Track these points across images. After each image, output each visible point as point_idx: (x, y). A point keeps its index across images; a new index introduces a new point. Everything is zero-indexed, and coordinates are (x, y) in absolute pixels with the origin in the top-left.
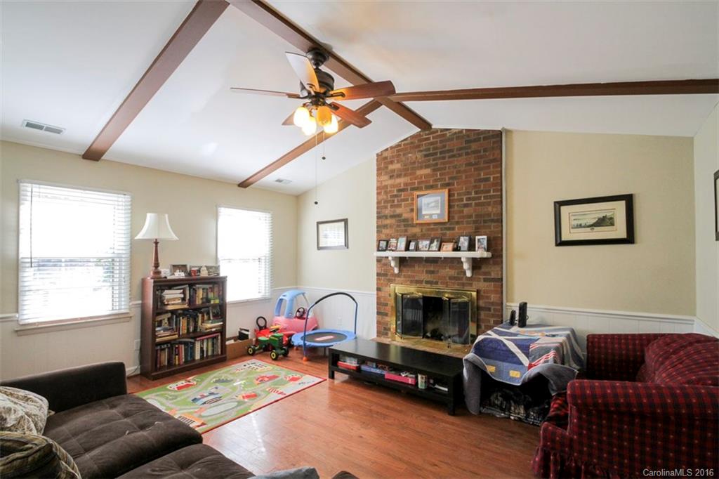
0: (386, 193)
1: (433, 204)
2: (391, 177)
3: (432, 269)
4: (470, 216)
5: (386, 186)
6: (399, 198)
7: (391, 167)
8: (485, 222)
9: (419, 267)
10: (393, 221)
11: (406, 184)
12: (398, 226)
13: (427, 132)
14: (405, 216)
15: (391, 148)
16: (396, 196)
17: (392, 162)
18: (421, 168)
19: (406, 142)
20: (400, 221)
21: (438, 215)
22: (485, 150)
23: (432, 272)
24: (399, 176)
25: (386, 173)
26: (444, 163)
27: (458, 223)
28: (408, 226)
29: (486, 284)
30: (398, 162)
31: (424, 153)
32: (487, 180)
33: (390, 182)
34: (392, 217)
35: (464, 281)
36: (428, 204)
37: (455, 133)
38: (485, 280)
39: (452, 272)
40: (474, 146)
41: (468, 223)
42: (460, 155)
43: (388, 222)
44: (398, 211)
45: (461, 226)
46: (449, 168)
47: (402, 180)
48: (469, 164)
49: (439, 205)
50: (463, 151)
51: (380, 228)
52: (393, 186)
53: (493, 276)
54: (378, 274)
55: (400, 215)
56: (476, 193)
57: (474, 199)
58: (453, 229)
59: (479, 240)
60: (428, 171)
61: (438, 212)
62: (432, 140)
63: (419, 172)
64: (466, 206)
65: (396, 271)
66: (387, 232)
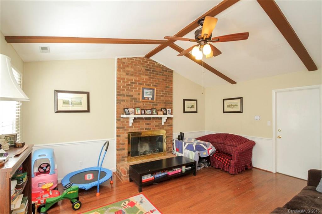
0: (124, 82)
1: (149, 93)
2: (127, 74)
3: (148, 122)
4: (163, 101)
5: (124, 79)
6: (132, 87)
7: (127, 69)
8: (168, 103)
9: (142, 122)
10: (129, 98)
11: (136, 80)
12: (131, 101)
13: (147, 59)
14: (135, 96)
15: (128, 58)
16: (130, 85)
17: (128, 66)
18: (144, 75)
19: (136, 59)
20: (132, 99)
21: (151, 98)
22: (168, 76)
23: (148, 124)
24: (132, 75)
25: (124, 71)
26: (154, 76)
27: (159, 103)
28: (137, 101)
29: (168, 127)
30: (132, 68)
31: (145, 68)
32: (168, 87)
33: (127, 77)
34: (127, 96)
35: (161, 127)
36: (147, 93)
37: (158, 65)
38: (168, 126)
39: (157, 124)
40: (165, 73)
41: (162, 103)
42: (160, 75)
43: (125, 98)
44: (131, 93)
45: (160, 104)
46: (156, 79)
47: (134, 78)
48: (163, 80)
49: (152, 94)
50: (161, 74)
51: (119, 101)
52: (128, 79)
53: (170, 124)
54: (118, 128)
55: (132, 96)
56: (165, 92)
57: (165, 94)
58: (157, 105)
59: (168, 110)
60: (147, 77)
61: (151, 97)
62: (149, 64)
63: (143, 77)
64: (162, 96)
65: (130, 125)
66: (125, 103)
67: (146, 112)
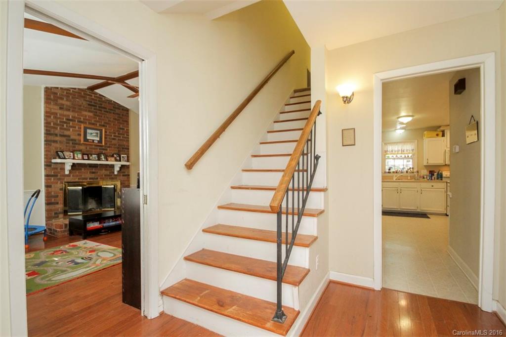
0: (55, 117)
1: (95, 134)
2: (61, 108)
3: (94, 171)
4: (115, 145)
5: (57, 114)
6: (68, 125)
7: (60, 101)
8: (123, 148)
9: (85, 170)
10: (64, 139)
11: (74, 117)
12: (67, 143)
13: (91, 91)
14: (72, 137)
15: (61, 88)
16: (65, 122)
17: (62, 99)
18: (86, 111)
19: (74, 90)
20: (69, 140)
21: (98, 141)
22: (123, 115)
23: (93, 173)
24: (68, 110)
25: (56, 104)
26: (101, 113)
27: (109, 147)
28: (76, 144)
29: (124, 177)
30: (67, 100)
31: (88, 103)
32: (123, 129)
33: (60, 112)
34: (61, 136)
35: (113, 176)
36: (91, 134)
37: (108, 100)
38: (123, 175)
39: (108, 173)
40: (117, 111)
41: (115, 148)
42: (110, 113)
43: (58, 138)
44: (67, 133)
45: (111, 149)
46: (104, 117)
47: (71, 114)
48: (115, 119)
49: (99, 135)
50: (112, 112)
51: (48, 142)
52: (61, 115)
53: (126, 173)
54: (46, 176)
55: (69, 136)
56: (118, 134)
57: (118, 137)
58: (107, 150)
59: (123, 157)
60: (91, 114)
61: (98, 139)
62: (93, 97)
63: (84, 113)
64: (114, 139)
65: (67, 173)
66: (58, 145)
67: (91, 158)
